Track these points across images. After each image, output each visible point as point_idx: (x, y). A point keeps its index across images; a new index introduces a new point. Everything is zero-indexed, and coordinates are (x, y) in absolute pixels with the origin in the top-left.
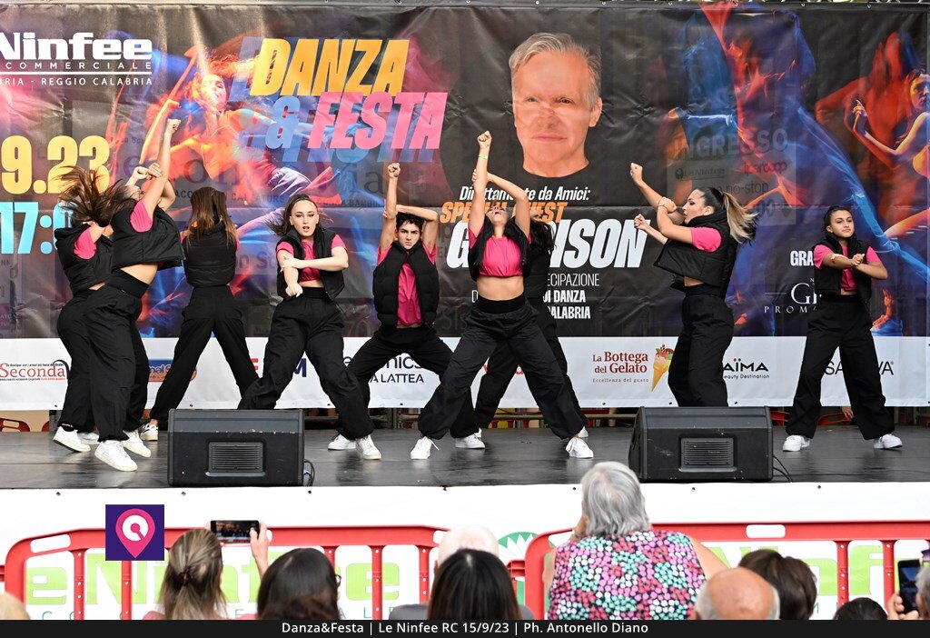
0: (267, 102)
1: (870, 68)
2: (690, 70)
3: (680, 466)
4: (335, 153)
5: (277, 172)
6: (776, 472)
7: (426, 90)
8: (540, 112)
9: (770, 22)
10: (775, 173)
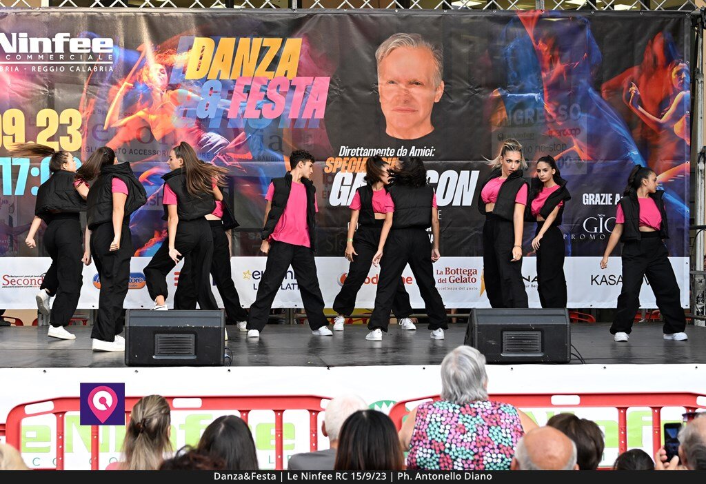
0: (197, 84)
1: (642, 59)
2: (509, 61)
3: (502, 352)
4: (247, 122)
5: (205, 136)
6: (572, 357)
7: (315, 75)
8: (398, 92)
9: (568, 25)
10: (571, 136)
